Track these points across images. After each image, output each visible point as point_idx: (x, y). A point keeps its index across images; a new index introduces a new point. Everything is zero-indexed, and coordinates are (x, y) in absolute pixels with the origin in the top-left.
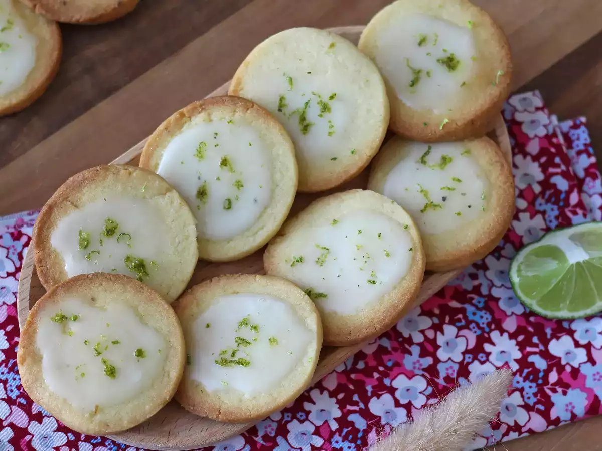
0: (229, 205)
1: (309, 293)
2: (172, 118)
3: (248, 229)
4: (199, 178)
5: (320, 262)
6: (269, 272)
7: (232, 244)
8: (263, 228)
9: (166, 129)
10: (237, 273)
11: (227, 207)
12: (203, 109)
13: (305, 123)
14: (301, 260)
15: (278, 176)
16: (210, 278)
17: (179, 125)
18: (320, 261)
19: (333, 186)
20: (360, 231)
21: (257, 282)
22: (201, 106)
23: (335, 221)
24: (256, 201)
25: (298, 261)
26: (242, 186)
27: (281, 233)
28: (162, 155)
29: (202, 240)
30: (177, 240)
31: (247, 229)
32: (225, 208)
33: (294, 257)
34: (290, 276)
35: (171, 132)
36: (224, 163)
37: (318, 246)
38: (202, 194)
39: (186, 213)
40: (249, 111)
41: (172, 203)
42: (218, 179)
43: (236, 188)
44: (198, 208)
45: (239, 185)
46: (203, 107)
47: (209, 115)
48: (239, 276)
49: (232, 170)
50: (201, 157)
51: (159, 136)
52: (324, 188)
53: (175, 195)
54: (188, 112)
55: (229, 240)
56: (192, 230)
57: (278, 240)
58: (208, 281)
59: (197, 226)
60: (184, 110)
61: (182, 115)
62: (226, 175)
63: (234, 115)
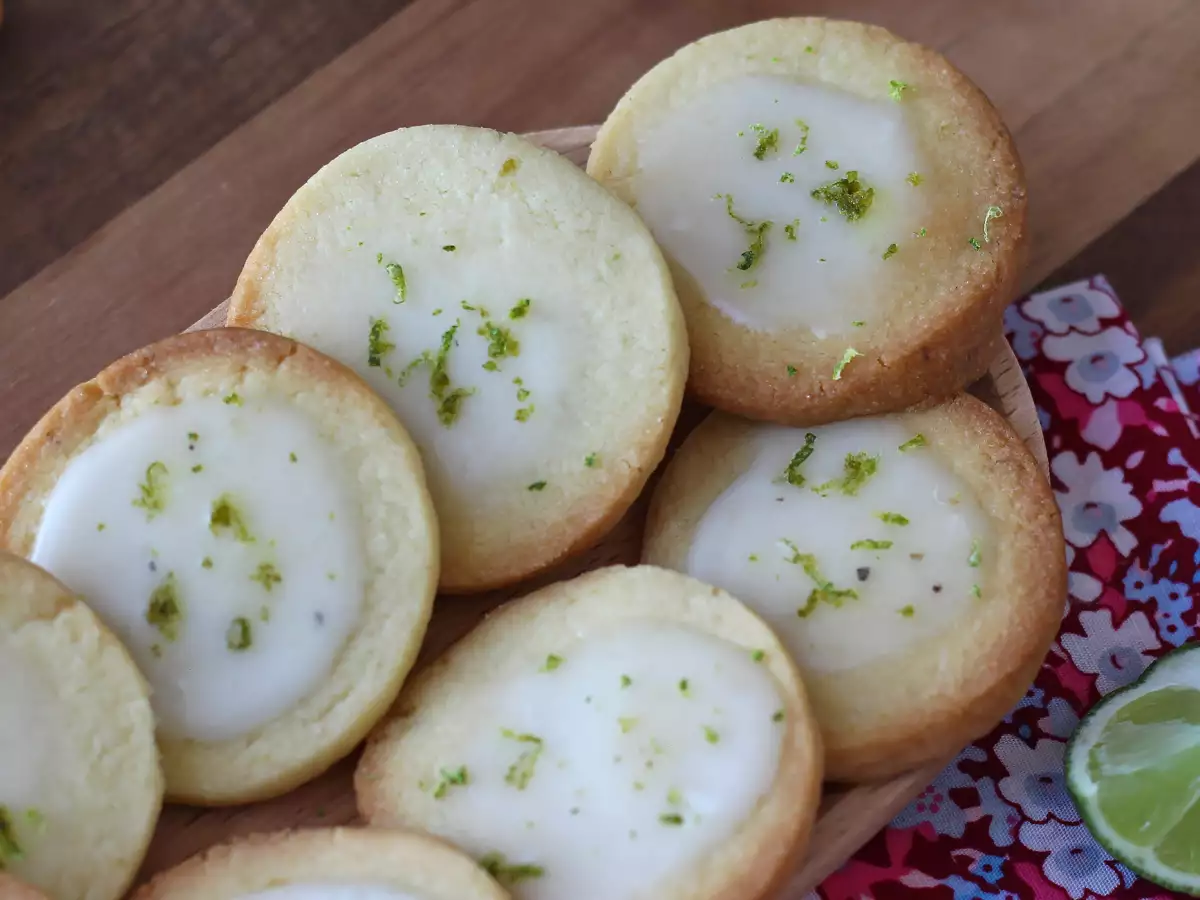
0: (243, 637)
1: (493, 868)
2: (65, 404)
3: (303, 701)
4: (153, 567)
5: (517, 777)
6: (374, 821)
7: (260, 747)
8: (344, 696)
9: (50, 434)
10: (279, 829)
11: (237, 640)
12: (153, 371)
13: (447, 393)
14: (461, 778)
15: (379, 541)
16: (200, 850)
17: (87, 422)
18: (518, 774)
19: (538, 563)
20: (627, 681)
21: (337, 847)
22: (146, 362)
23: (553, 661)
24: (319, 618)
25: (453, 781)
26: (278, 579)
27: (400, 708)
28: (41, 511)
29: (171, 744)
30: (97, 744)
31: (301, 703)
32: (231, 645)
33: (443, 772)
34: (434, 824)
35: (63, 444)
36: (222, 515)
37: (508, 734)
38: (163, 609)
39: (118, 664)
40: (284, 367)
41: (75, 638)
42: (208, 563)
43: (258, 585)
44: (156, 651)
45: (269, 577)
46: (151, 366)
47: (171, 386)
48: (287, 836)
49: (244, 535)
50: (156, 505)
51: (31, 457)
52: (516, 572)
53: (81, 614)
54: (110, 381)
55: (251, 738)
56: (138, 713)
57: (394, 728)
58: (197, 858)
59: (155, 703)
60: (99, 380)
61: (95, 394)
62: (230, 550)
63: (241, 380)
